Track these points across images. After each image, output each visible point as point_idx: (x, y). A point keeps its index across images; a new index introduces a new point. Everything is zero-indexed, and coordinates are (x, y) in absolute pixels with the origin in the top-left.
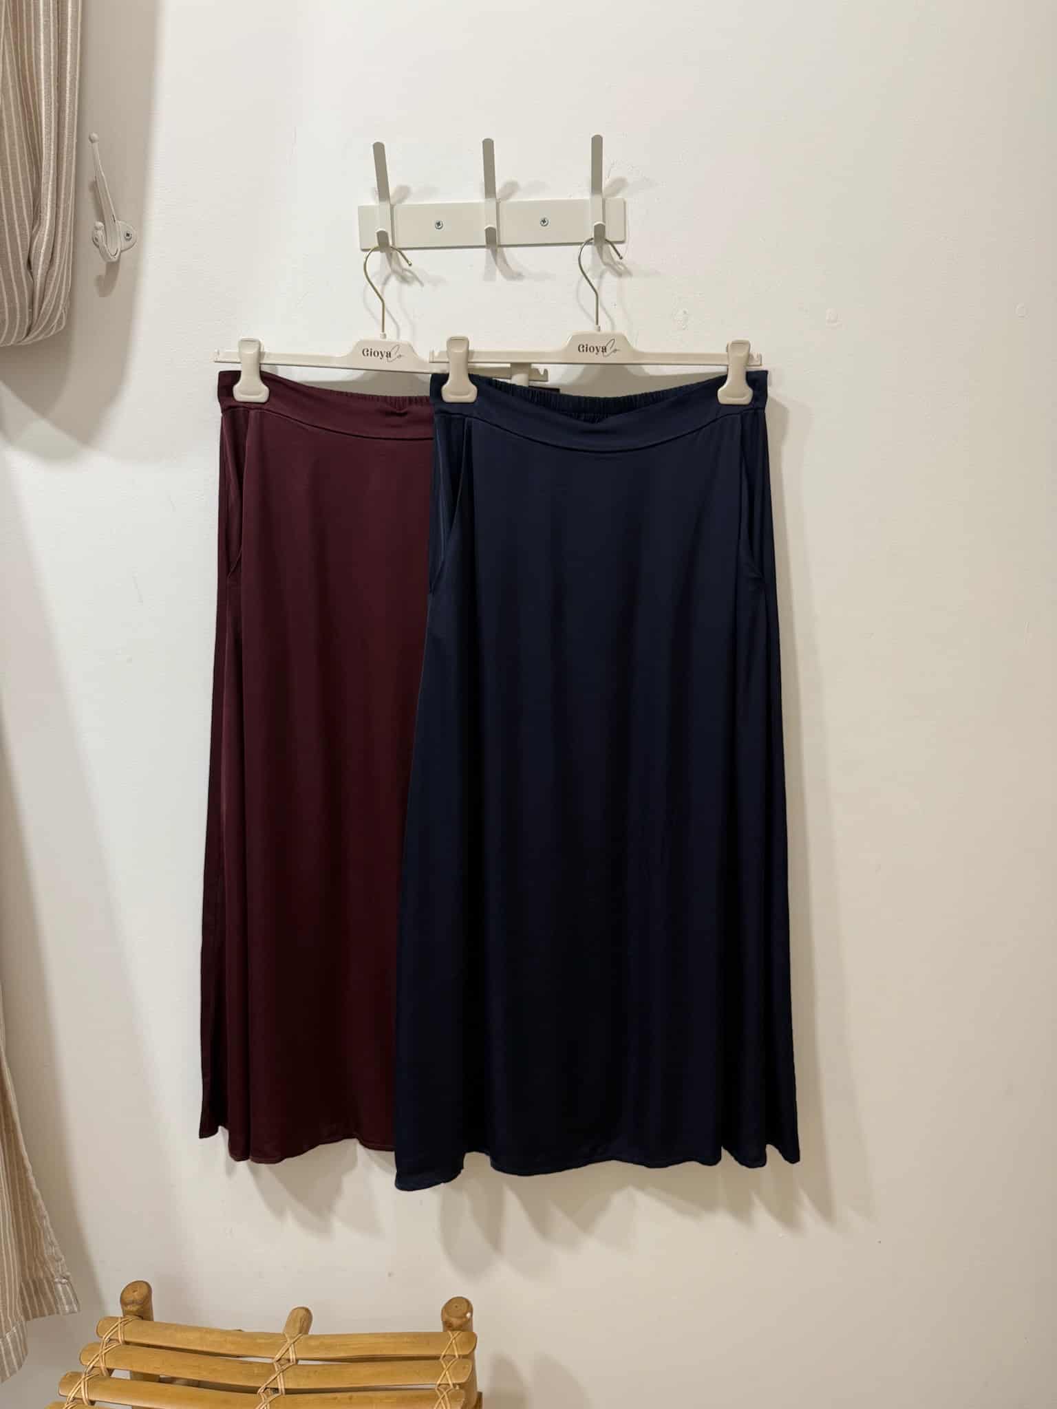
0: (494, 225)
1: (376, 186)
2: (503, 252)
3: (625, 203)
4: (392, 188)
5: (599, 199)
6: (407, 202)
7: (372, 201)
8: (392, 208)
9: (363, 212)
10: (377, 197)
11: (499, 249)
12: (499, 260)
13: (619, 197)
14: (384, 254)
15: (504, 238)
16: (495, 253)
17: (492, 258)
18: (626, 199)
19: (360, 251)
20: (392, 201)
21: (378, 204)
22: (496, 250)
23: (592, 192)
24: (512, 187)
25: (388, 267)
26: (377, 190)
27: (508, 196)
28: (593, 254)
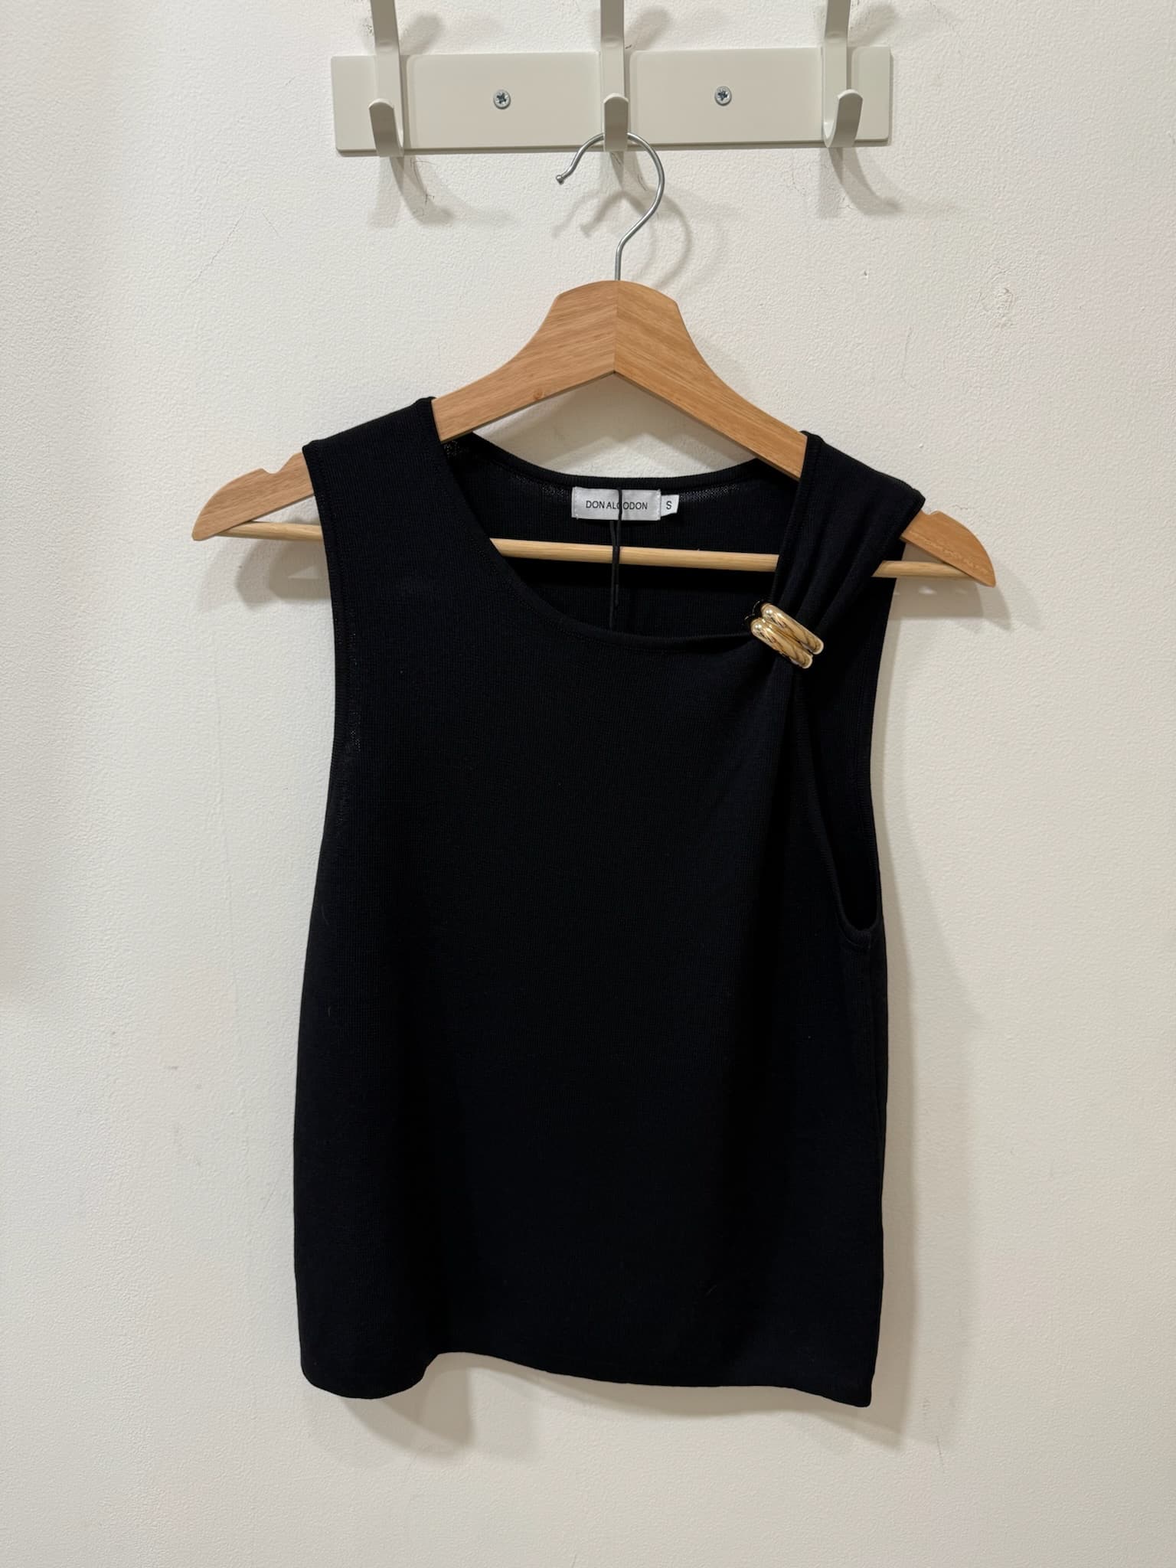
0: (620, 95)
1: (369, 14)
2: (635, 160)
3: (891, 59)
4: (404, 19)
5: (839, 49)
6: (434, 51)
7: (360, 46)
8: (403, 61)
9: (344, 71)
10: (372, 38)
11: (627, 154)
12: (626, 176)
13: (880, 44)
14: (387, 160)
15: (641, 128)
16: (618, 160)
17: (612, 171)
18: (893, 53)
19: (334, 152)
20: (405, 47)
21: (374, 54)
22: (621, 154)
23: (827, 31)
24: (657, 22)
25: (396, 188)
26: (371, 23)
27: (648, 41)
28: (823, 166)
